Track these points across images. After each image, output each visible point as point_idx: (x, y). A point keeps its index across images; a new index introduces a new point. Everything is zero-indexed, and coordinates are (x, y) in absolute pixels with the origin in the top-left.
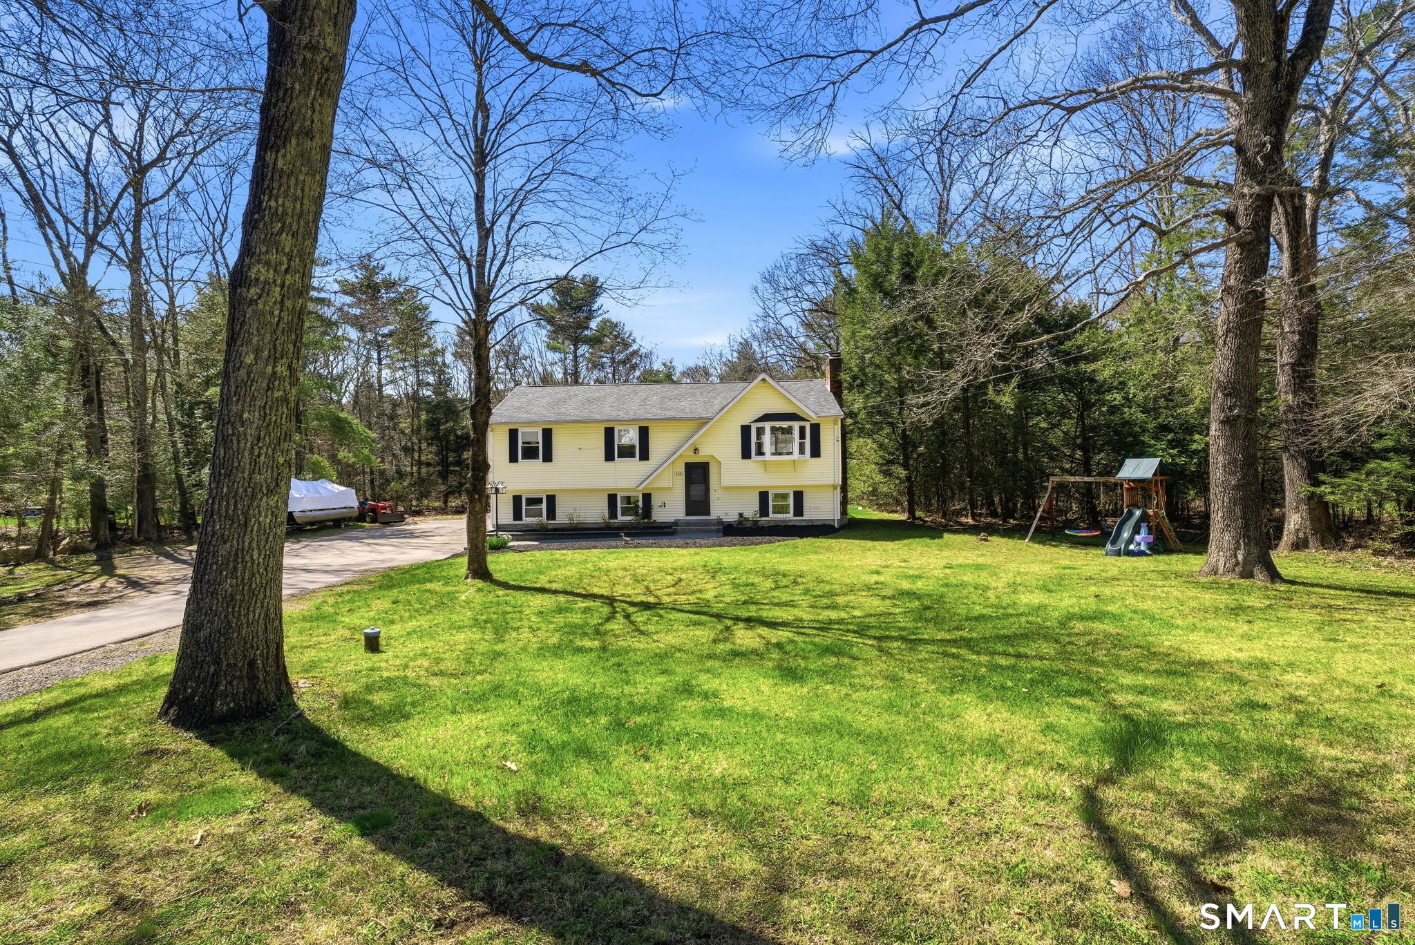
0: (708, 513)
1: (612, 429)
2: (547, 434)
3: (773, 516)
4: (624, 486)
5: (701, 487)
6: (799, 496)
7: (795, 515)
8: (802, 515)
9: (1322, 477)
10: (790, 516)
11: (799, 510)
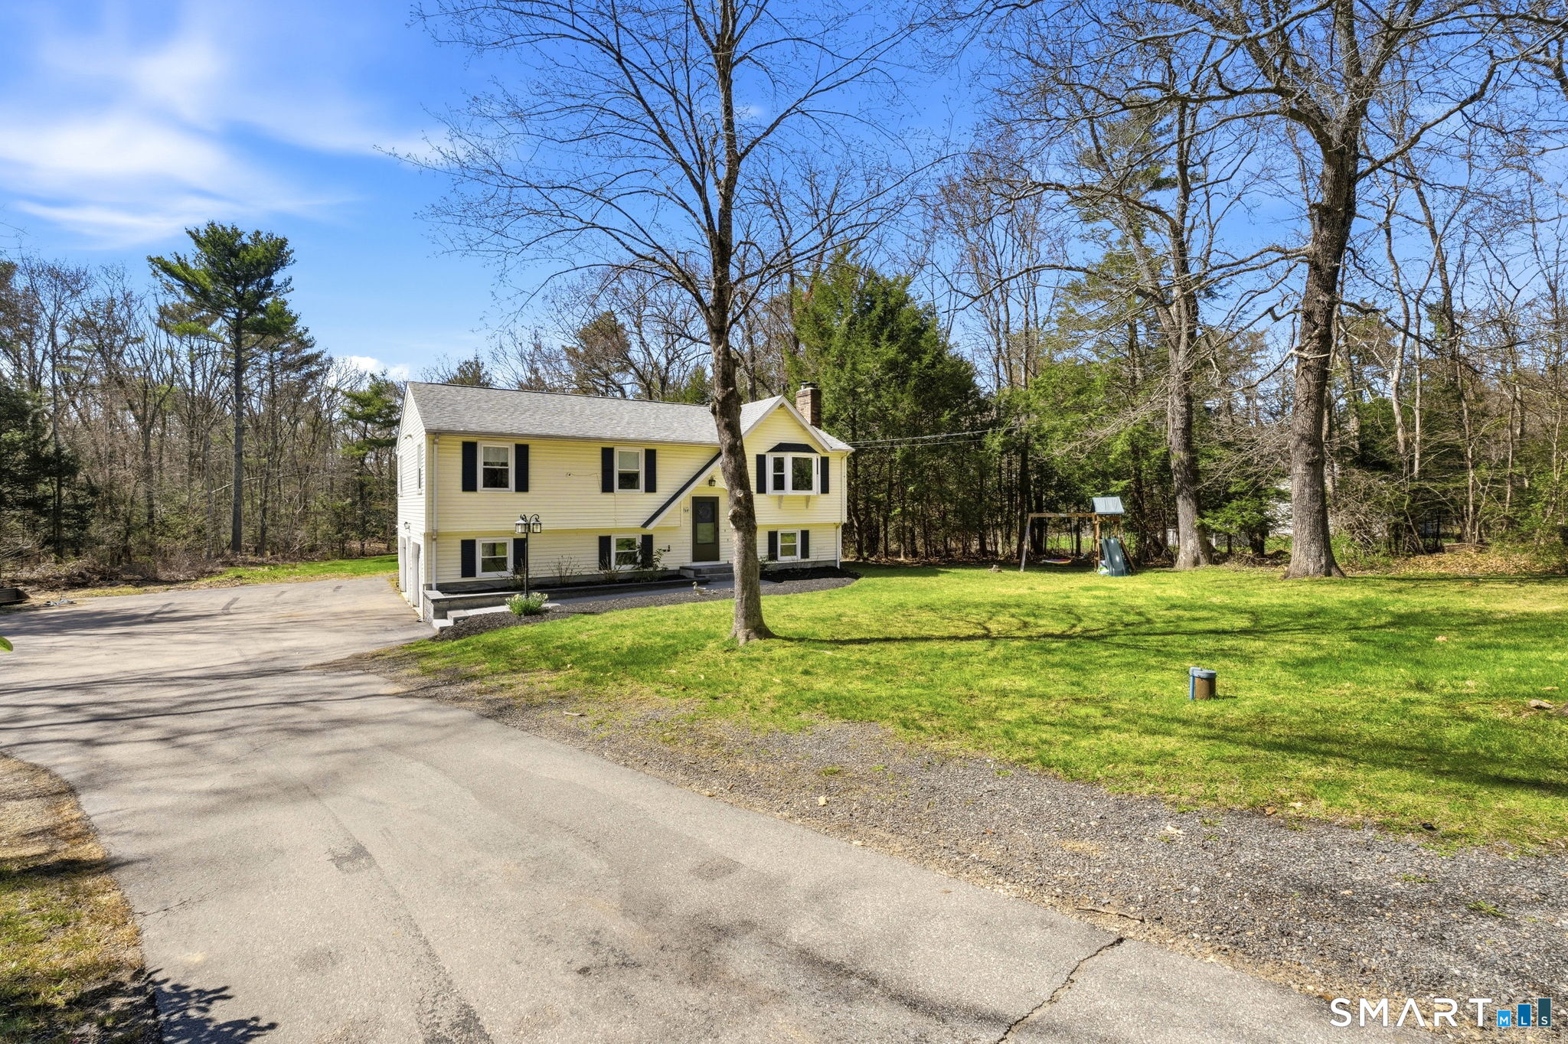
0: (718, 559)
1: (612, 450)
2: (522, 452)
3: (784, 560)
4: (621, 525)
5: (709, 526)
6: (805, 535)
7: (802, 557)
8: (808, 557)
9: (1205, 513)
10: (797, 558)
11: (805, 553)
